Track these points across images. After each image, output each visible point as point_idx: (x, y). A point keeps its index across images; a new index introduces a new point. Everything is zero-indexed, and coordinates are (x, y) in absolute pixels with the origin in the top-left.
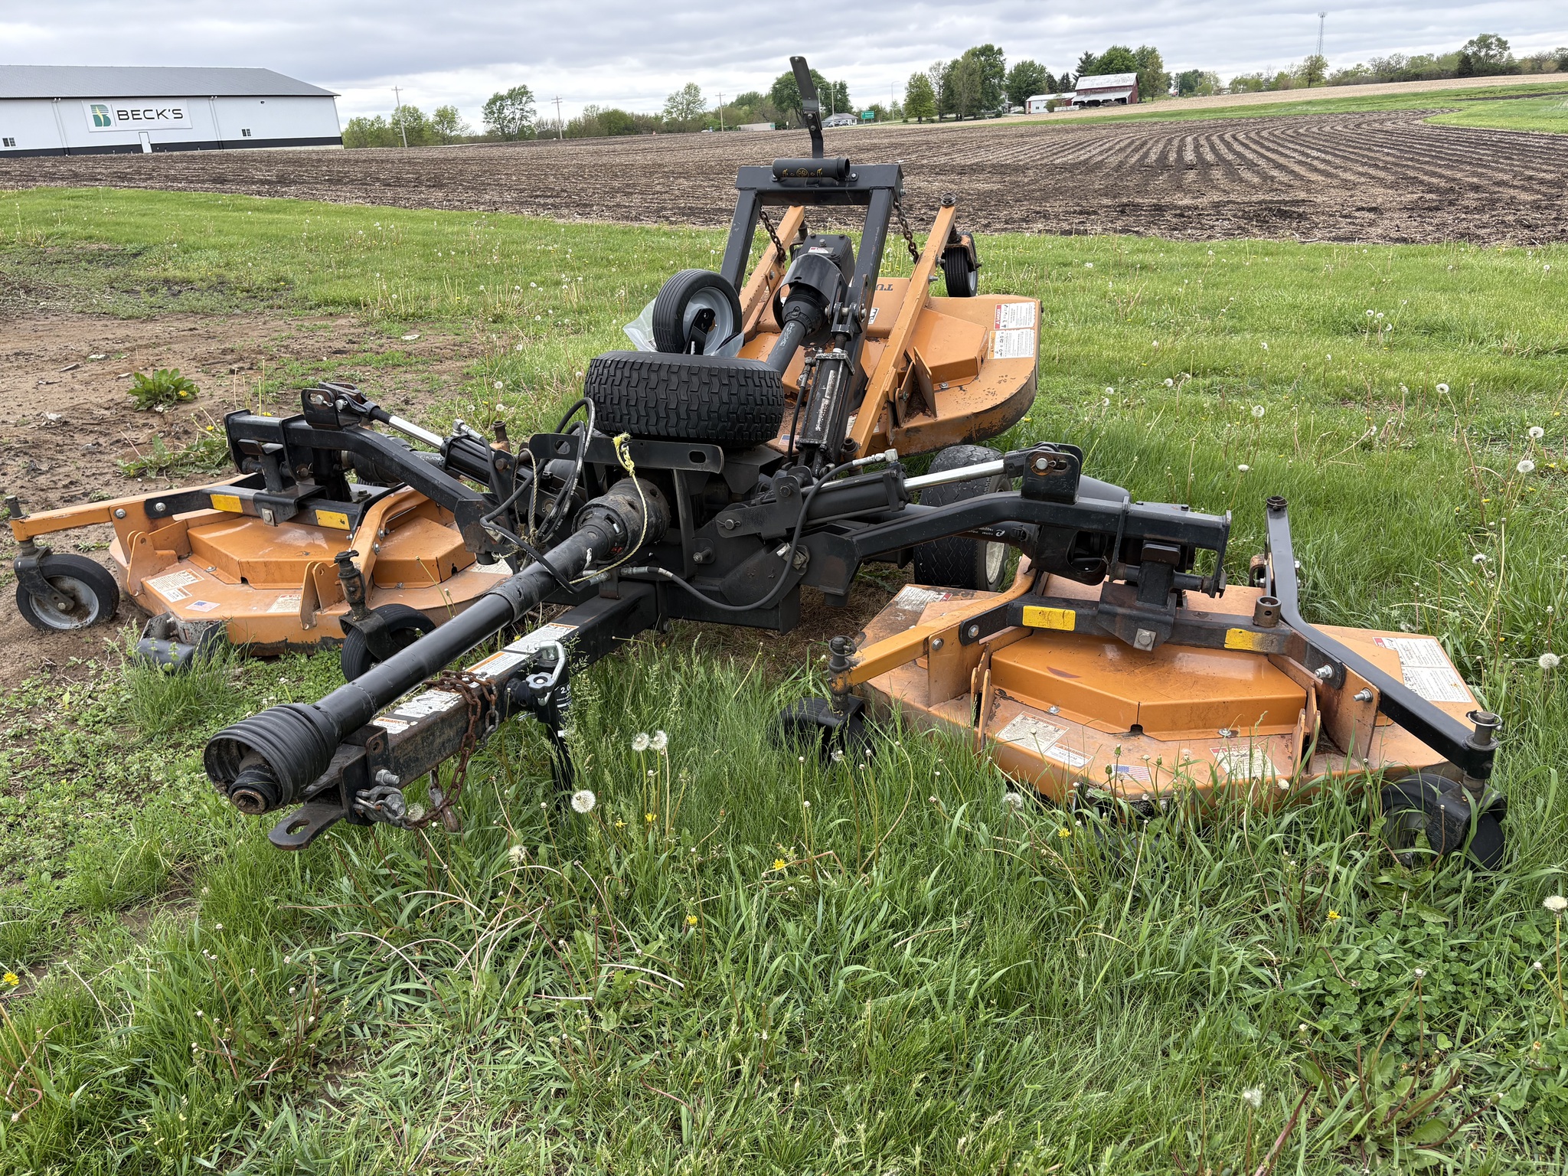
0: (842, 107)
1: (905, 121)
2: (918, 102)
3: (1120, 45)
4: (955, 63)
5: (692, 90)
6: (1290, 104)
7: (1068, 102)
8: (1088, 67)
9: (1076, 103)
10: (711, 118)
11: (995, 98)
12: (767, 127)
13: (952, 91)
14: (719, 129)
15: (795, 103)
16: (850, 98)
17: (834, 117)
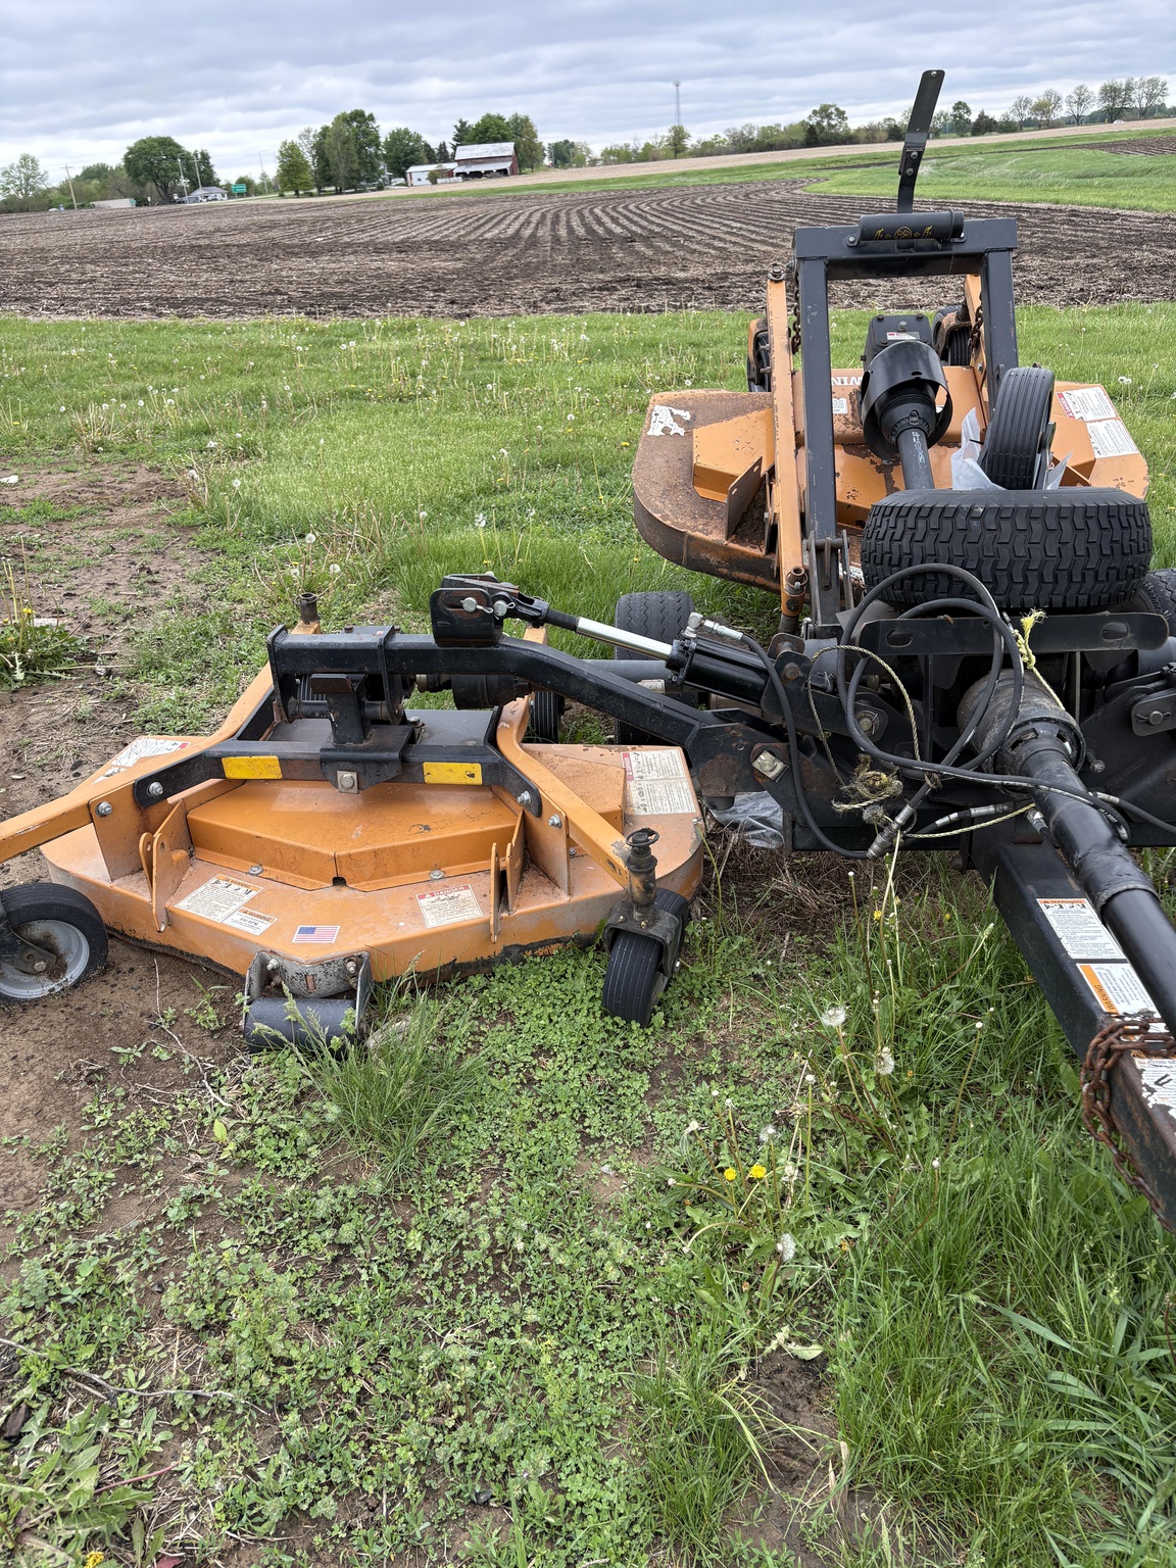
0: (209, 180)
1: (282, 196)
2: (292, 174)
3: (493, 113)
4: (326, 129)
5: (27, 162)
6: (667, 176)
7: (450, 174)
8: (465, 135)
9: (458, 174)
10: (55, 195)
11: (374, 168)
12: (126, 203)
13: (327, 161)
14: (71, 207)
15: (155, 178)
16: (215, 169)
17: (200, 192)
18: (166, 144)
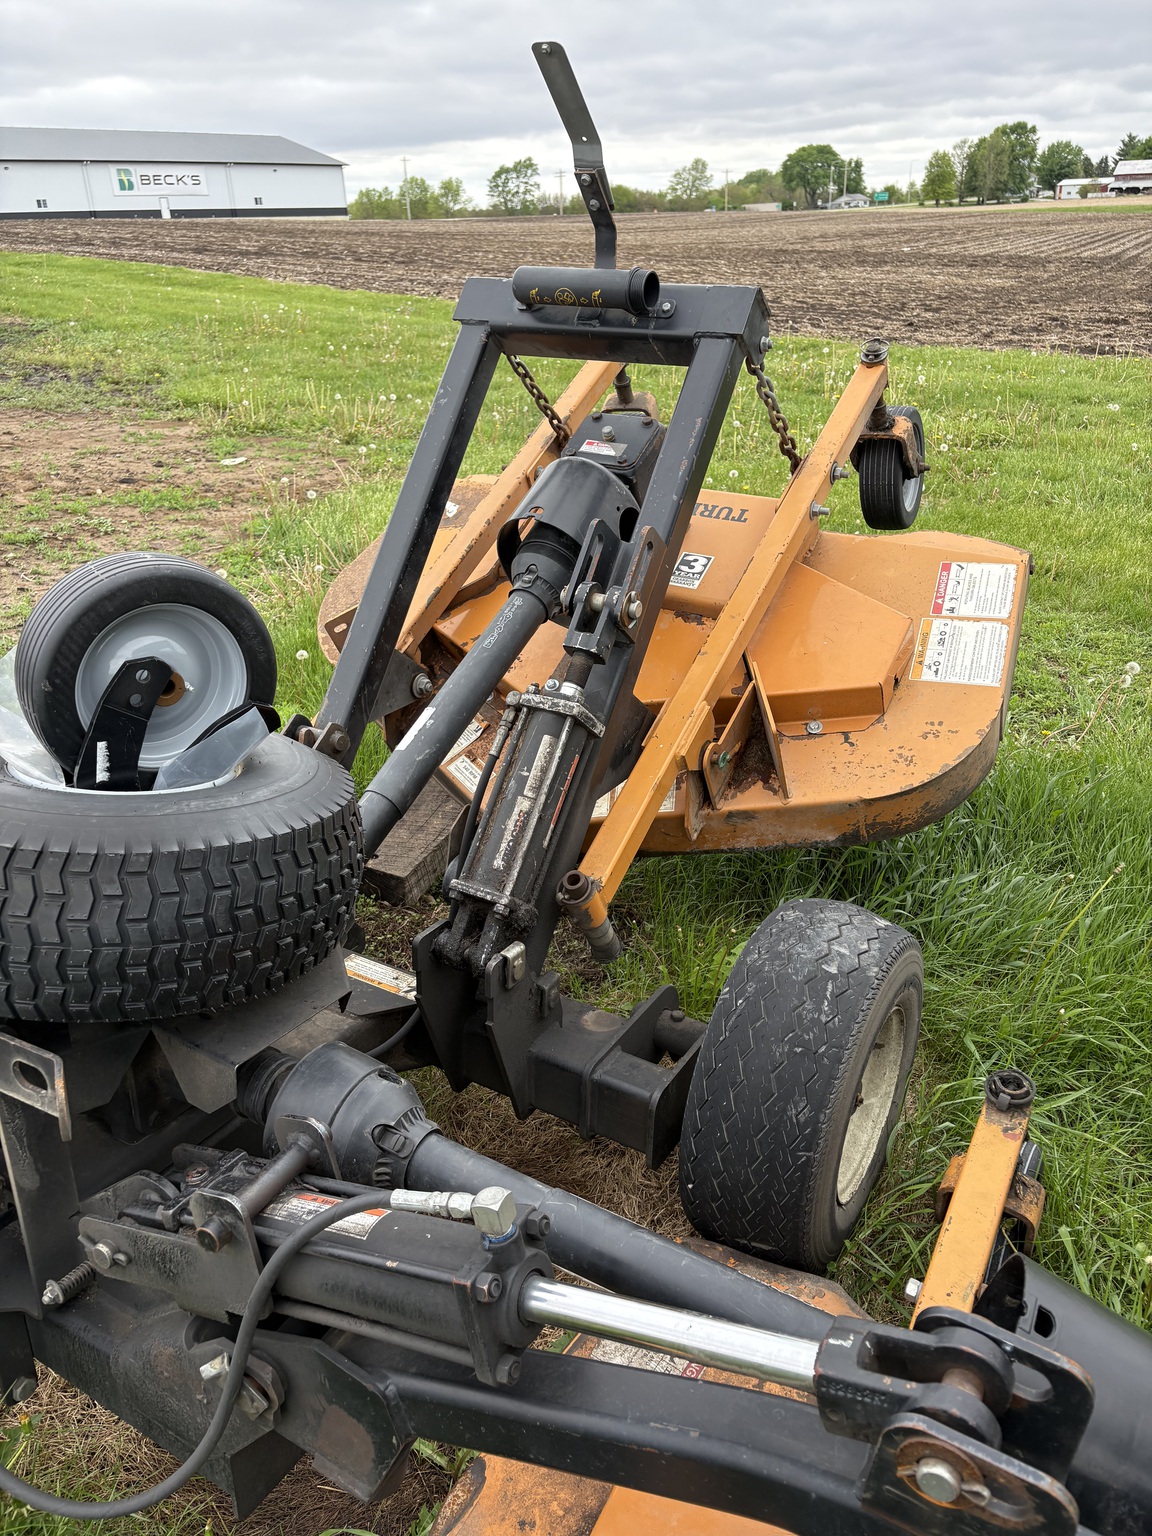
0: (854, 186)
1: (922, 204)
2: (938, 182)
4: (983, 141)
5: (699, 166)
7: (1104, 188)
8: (1131, 150)
9: (1112, 190)
10: (716, 196)
11: (1023, 180)
12: (773, 207)
13: (976, 172)
14: (723, 209)
15: (805, 182)
16: (864, 177)
17: (845, 198)
18: (825, 152)
